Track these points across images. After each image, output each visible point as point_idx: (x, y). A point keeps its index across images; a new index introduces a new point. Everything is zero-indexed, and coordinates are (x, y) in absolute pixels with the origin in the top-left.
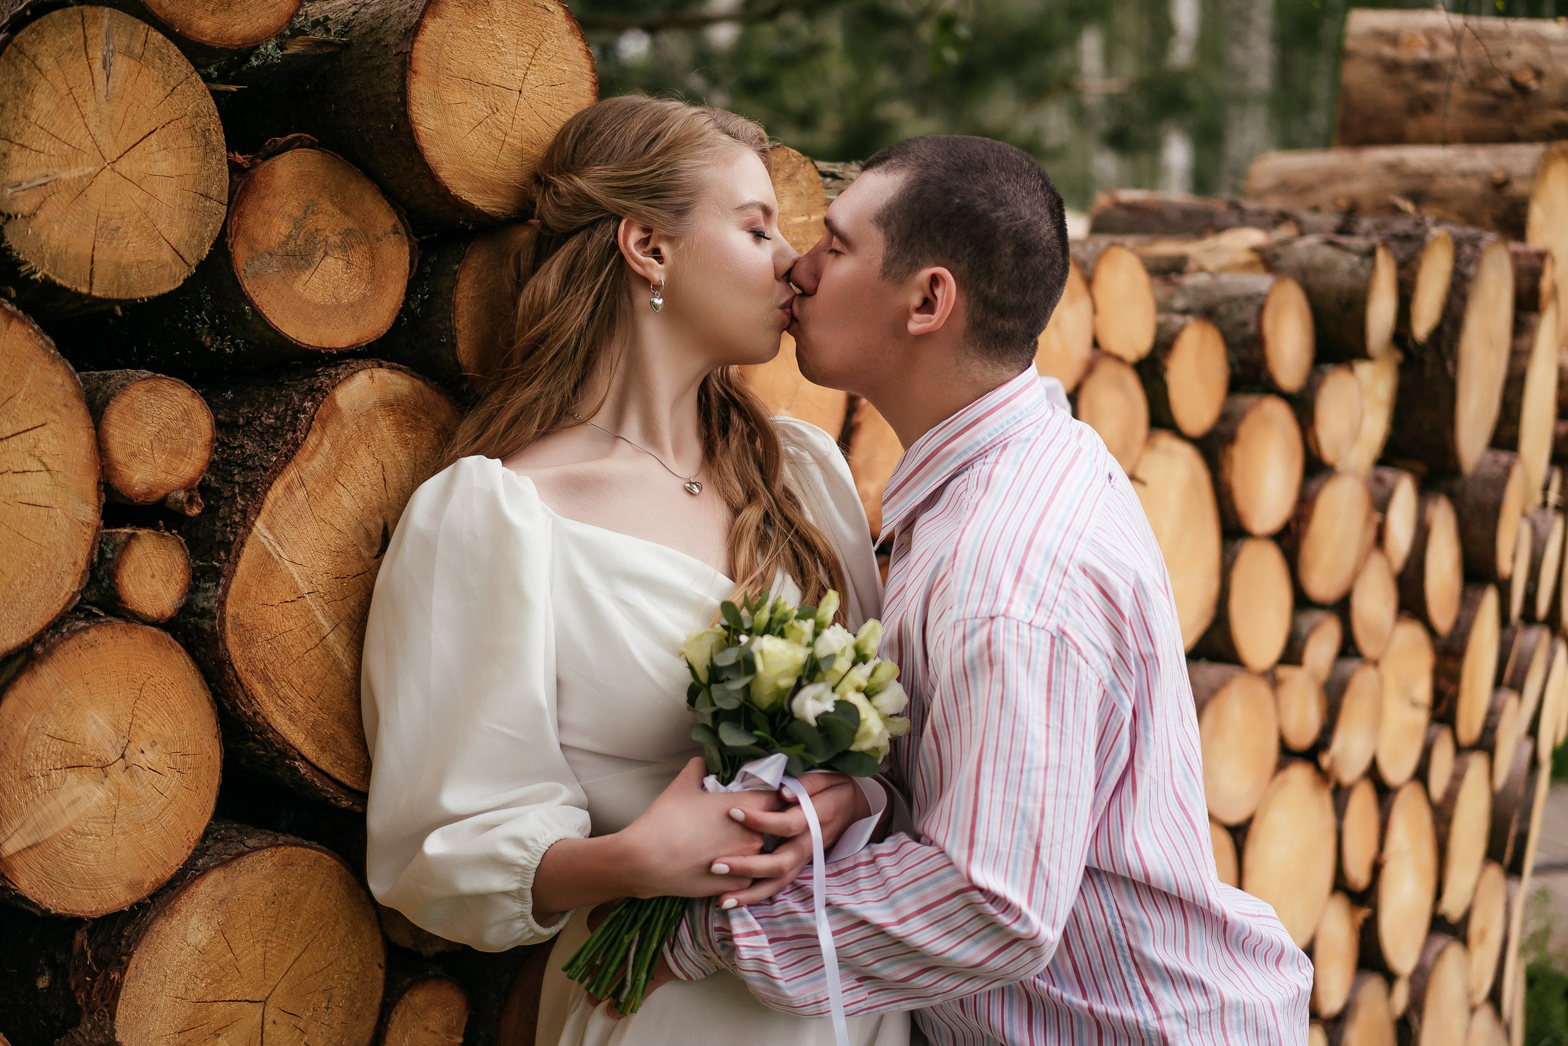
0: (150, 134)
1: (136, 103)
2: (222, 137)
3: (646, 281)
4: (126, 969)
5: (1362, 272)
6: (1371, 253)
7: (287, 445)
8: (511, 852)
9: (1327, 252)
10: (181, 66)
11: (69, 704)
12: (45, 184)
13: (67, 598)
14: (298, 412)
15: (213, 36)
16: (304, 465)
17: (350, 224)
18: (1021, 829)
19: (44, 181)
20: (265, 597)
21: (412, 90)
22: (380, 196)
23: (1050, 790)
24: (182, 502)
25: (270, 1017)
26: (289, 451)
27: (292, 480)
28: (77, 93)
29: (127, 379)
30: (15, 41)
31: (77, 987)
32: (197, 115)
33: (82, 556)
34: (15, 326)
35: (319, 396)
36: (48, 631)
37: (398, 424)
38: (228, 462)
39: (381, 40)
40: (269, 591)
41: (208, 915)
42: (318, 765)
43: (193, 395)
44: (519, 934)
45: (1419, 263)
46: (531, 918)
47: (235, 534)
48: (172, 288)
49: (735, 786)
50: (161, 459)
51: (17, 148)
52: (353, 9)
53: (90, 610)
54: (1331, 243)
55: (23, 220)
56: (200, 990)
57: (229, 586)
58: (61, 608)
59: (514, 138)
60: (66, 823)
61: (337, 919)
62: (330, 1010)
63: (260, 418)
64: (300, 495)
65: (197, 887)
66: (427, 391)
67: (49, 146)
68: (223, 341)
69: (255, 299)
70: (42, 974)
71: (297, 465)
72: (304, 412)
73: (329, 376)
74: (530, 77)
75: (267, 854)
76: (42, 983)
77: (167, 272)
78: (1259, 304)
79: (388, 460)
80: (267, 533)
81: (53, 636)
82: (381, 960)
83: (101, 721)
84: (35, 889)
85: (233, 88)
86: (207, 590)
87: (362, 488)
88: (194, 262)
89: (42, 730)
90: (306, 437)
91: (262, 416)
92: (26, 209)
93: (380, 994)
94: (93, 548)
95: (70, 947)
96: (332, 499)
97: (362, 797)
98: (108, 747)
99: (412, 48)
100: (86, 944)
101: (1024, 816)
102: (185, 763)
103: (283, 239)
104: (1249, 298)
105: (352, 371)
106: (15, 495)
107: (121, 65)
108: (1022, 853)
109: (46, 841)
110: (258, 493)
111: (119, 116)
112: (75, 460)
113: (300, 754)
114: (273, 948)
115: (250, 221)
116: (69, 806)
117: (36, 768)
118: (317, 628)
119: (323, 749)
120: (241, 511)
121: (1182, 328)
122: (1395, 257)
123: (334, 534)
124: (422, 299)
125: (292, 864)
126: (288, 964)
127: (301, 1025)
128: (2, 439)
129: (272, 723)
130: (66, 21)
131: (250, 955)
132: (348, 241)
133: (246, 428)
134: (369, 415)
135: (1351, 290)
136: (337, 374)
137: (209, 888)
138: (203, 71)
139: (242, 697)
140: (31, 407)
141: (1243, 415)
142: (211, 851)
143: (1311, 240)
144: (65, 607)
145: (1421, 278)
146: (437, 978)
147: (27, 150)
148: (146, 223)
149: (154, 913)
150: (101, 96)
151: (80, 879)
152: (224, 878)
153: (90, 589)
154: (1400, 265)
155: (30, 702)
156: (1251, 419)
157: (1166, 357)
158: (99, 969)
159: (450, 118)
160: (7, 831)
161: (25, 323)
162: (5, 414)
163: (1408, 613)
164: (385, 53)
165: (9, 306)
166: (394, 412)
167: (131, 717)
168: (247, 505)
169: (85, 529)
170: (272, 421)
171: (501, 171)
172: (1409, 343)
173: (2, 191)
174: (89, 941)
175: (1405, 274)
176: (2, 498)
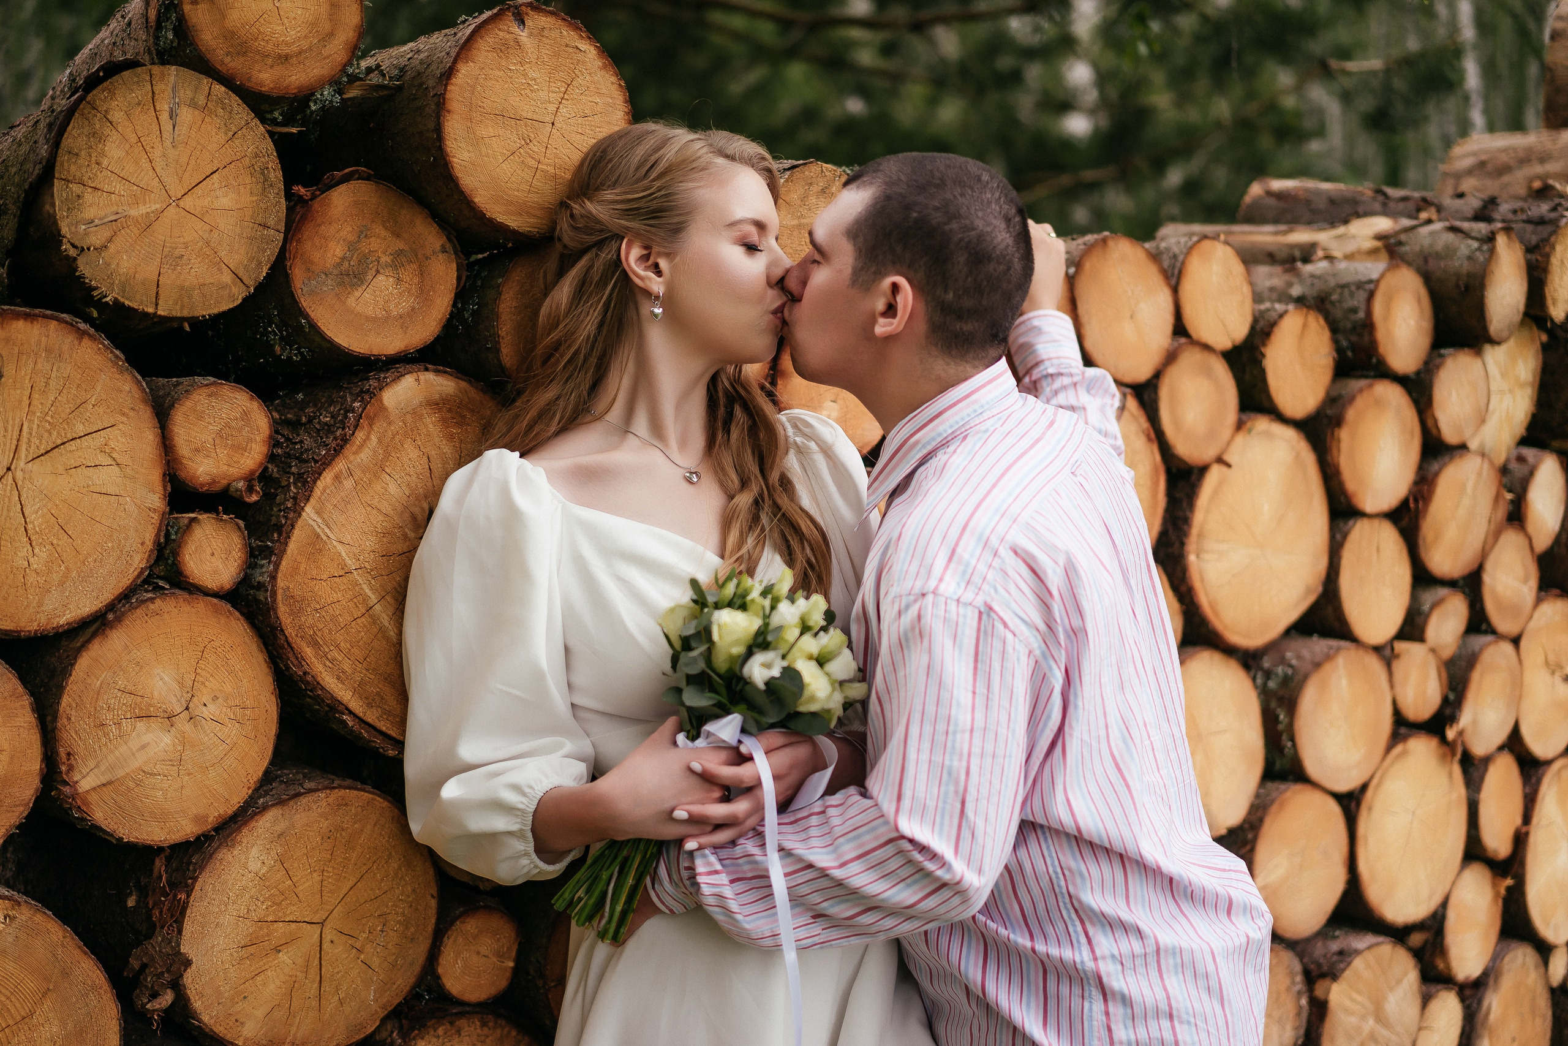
0: (212, 174)
1: (199, 147)
2: (280, 174)
3: (647, 293)
4: (192, 890)
5: (1481, 258)
6: (1491, 239)
7: (337, 440)
8: (511, 797)
9: (1450, 237)
10: (242, 113)
11: (138, 664)
12: (115, 221)
13: (136, 573)
14: (348, 411)
15: (271, 86)
16: (352, 458)
17: (400, 245)
18: (947, 785)
19: (114, 218)
20: (314, 572)
21: (446, 128)
22: (431, 221)
23: (976, 750)
24: (241, 491)
25: (327, 938)
26: (337, 445)
27: (341, 471)
28: (145, 141)
29: (192, 385)
30: (89, 98)
31: (155, 904)
32: (257, 155)
33: (149, 537)
34: (86, 342)
35: (367, 397)
36: (120, 601)
37: (444, 421)
38: (288, 455)
39: (424, 83)
40: (318, 568)
41: (268, 847)
42: (365, 719)
43: (252, 398)
44: (526, 870)
45: (1553, 248)
46: (534, 856)
47: (286, 518)
48: (231, 307)
49: (700, 743)
50: (223, 453)
51: (89, 190)
52: (409, 56)
53: (157, 583)
55: (95, 252)
56: (261, 911)
57: (280, 563)
58: (130, 581)
59: (548, 165)
60: (137, 765)
61: (390, 853)
62: (385, 933)
63: (319, 417)
64: (348, 484)
65: (257, 821)
66: (473, 393)
67: (119, 187)
68: (291, 350)
69: (310, 313)
70: (131, 894)
71: (345, 457)
72: (353, 411)
73: (378, 379)
74: (563, 110)
75: (322, 795)
77: (227, 292)
78: (1369, 288)
79: (433, 452)
80: (315, 517)
81: (124, 606)
82: (434, 891)
83: (166, 678)
84: (109, 820)
85: (294, 130)
86: (262, 566)
87: (408, 477)
88: (252, 283)
89: (113, 685)
90: (353, 434)
91: (321, 415)
92: (98, 242)
93: (433, 921)
94: (159, 530)
95: (151, 871)
96: (379, 487)
98: (174, 700)
99: (445, 90)
100: (163, 868)
101: (950, 774)
102: (244, 715)
103: (338, 261)
104: (1360, 285)
105: (399, 375)
106: (88, 486)
107: (186, 115)
108: (948, 807)
109: (118, 779)
110: (308, 482)
111: (184, 159)
112: (142, 455)
113: (347, 709)
114: (329, 877)
115: (308, 246)
116: (138, 750)
117: (108, 717)
118: (364, 600)
119: (370, 706)
120: (293, 498)
121: (1281, 316)
122: (1521, 242)
123: (381, 518)
125: (346, 805)
126: (344, 891)
127: (358, 945)
128: (76, 438)
129: (321, 682)
130: (135, 79)
131: (307, 883)
132: (398, 261)
133: (308, 426)
134: (415, 413)
135: (1469, 275)
136: (385, 378)
137: (268, 823)
138: (268, 116)
139: (293, 659)
140: (101, 410)
141: (1352, 399)
142: (274, 792)
143: (1438, 226)
144: (134, 581)
145: (1555, 261)
146: (488, 909)
147: (100, 193)
148: (208, 251)
149: (218, 843)
150: (168, 143)
151: (150, 813)
152: (282, 815)
153: (159, 566)
154: (1529, 250)
155: (102, 661)
156: (1360, 402)
157: (1264, 345)
158: (171, 891)
159: (484, 150)
160: (83, 771)
161: (95, 340)
162: (79, 417)
163: (1558, 591)
164: (426, 95)
165: (82, 326)
166: (440, 410)
167: (194, 675)
168: (298, 493)
169: (152, 515)
170: (328, 419)
171: (535, 195)
172: (1549, 324)
173: (76, 227)
174: (166, 866)
175: (1538, 258)
176: (76, 489)
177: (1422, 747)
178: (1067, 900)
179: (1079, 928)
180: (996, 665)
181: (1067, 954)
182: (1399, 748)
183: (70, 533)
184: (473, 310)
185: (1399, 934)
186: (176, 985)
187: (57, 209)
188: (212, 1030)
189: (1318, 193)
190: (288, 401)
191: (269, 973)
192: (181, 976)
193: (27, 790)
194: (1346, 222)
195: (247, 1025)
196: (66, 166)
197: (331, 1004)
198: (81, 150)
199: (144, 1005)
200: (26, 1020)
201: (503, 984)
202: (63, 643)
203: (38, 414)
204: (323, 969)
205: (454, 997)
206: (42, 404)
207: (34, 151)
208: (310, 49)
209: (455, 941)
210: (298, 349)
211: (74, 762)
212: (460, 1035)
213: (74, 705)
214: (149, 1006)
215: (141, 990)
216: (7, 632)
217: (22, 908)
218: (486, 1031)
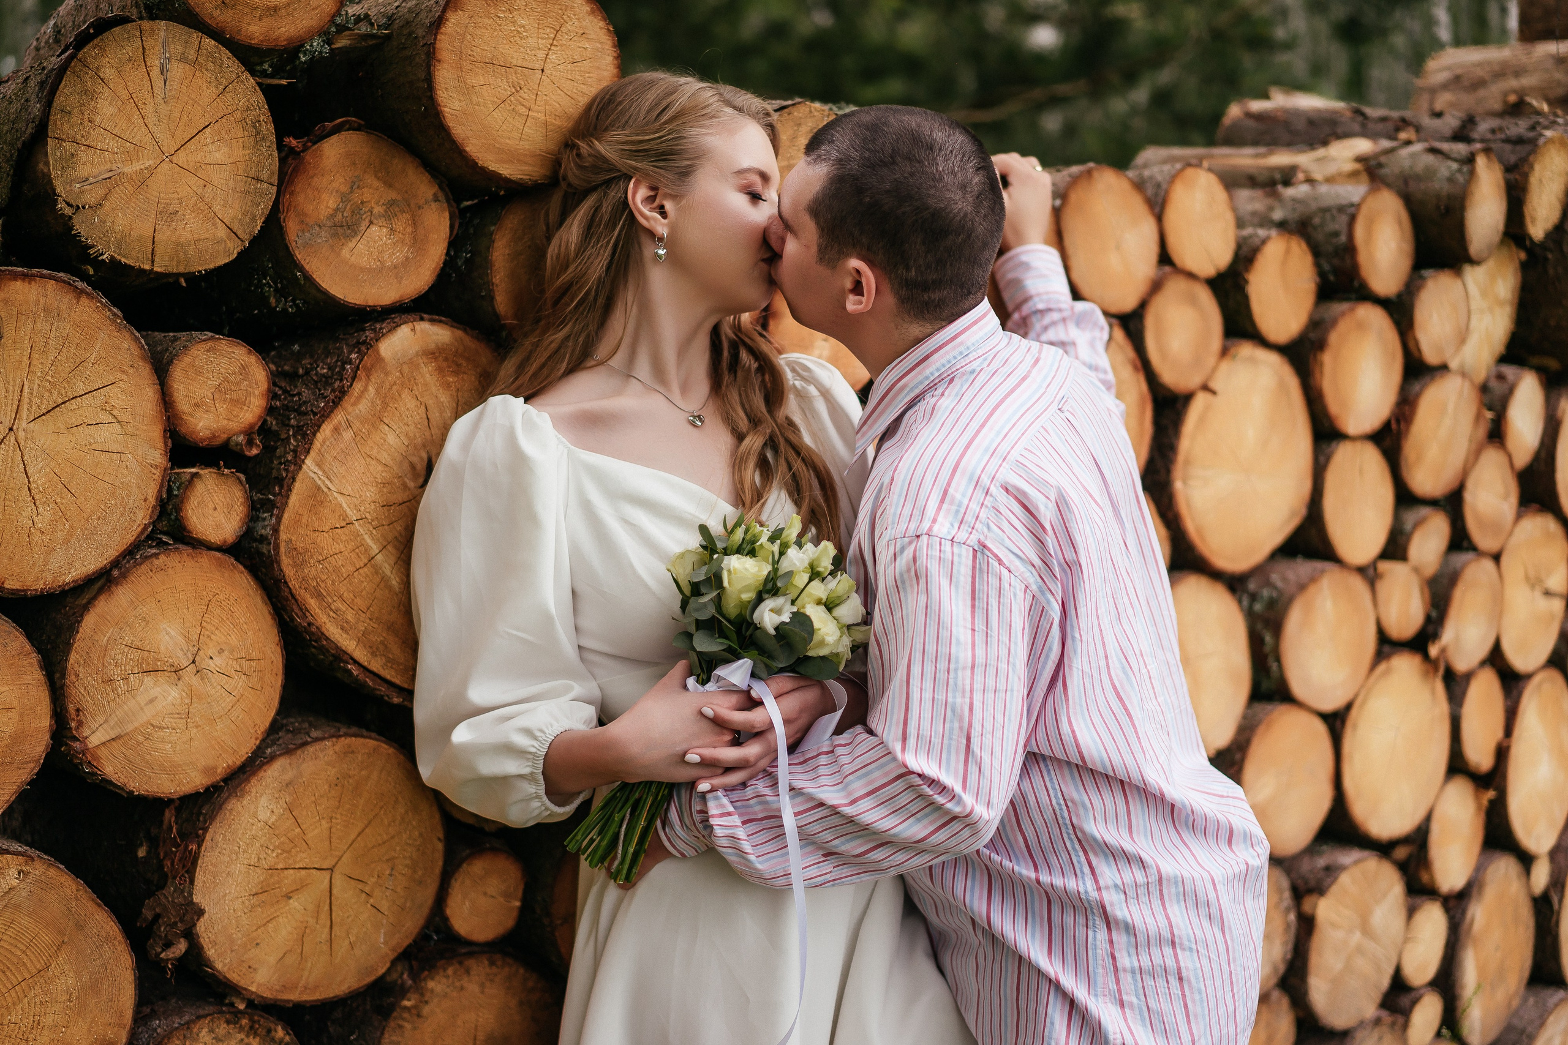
0: (204, 128)
1: (191, 102)
2: (271, 127)
4: (203, 841)
5: (1460, 178)
6: (1470, 160)
7: (335, 392)
9: (1430, 159)
10: (232, 65)
11: (144, 619)
12: (110, 178)
13: (139, 529)
14: (346, 363)
15: (261, 38)
16: (350, 409)
17: (393, 195)
18: (952, 721)
19: (107, 175)
20: (316, 525)
21: (437, 77)
22: (422, 170)
24: (241, 445)
25: (339, 881)
26: (336, 397)
27: (340, 423)
28: (137, 97)
29: (189, 341)
30: (80, 56)
31: (166, 854)
32: (248, 109)
33: (151, 492)
34: (84, 301)
35: (363, 348)
36: (124, 558)
37: (440, 370)
38: (286, 408)
39: (413, 32)
40: (320, 519)
41: (277, 796)
42: (369, 667)
43: (250, 352)
44: (536, 812)
45: (1532, 167)
46: (545, 798)
47: (287, 471)
48: (227, 261)
50: (222, 408)
51: (83, 148)
52: (396, 4)
53: (161, 539)
54: (1433, 151)
55: (90, 210)
56: (271, 859)
57: (282, 516)
58: (134, 537)
59: (538, 112)
60: (145, 719)
61: (397, 799)
62: (393, 877)
63: (316, 368)
64: (348, 435)
65: (265, 771)
66: (467, 340)
67: (112, 144)
68: (286, 302)
69: (305, 266)
70: (141, 845)
71: (344, 409)
72: (350, 363)
73: (374, 330)
74: (552, 57)
75: (329, 743)
77: (222, 248)
78: (1350, 213)
79: (431, 402)
80: (316, 469)
81: (128, 562)
82: (441, 835)
83: (173, 633)
84: (120, 774)
85: (284, 82)
86: (264, 519)
87: (406, 426)
88: (247, 237)
89: (120, 641)
90: (351, 385)
91: (318, 366)
92: (93, 200)
93: (440, 863)
94: (161, 486)
95: (161, 822)
96: (377, 438)
97: (409, 694)
98: (180, 654)
99: (435, 39)
100: (173, 819)
101: (953, 711)
102: (250, 667)
103: (331, 212)
104: (1341, 209)
105: (395, 325)
106: (90, 444)
107: (177, 70)
108: (954, 743)
109: (127, 734)
110: (308, 435)
111: (176, 115)
112: (142, 412)
113: (352, 658)
114: (337, 824)
115: (301, 198)
116: (147, 704)
117: (115, 673)
118: (366, 550)
119: (374, 654)
120: (293, 451)
121: (1264, 242)
122: (1501, 161)
123: (380, 468)
125: (353, 752)
126: (353, 836)
127: (367, 889)
128: (76, 397)
129: (326, 633)
130: (125, 36)
131: (316, 830)
132: (391, 210)
133: (305, 378)
134: (412, 363)
135: (1449, 197)
136: (381, 328)
137: (276, 772)
138: (258, 68)
139: (297, 610)
140: (101, 369)
141: (1334, 322)
142: (281, 741)
143: (1418, 147)
144: (138, 537)
145: (1534, 180)
146: (494, 850)
147: (93, 150)
148: (202, 206)
149: (227, 794)
150: (159, 99)
151: (160, 766)
152: (290, 764)
153: (162, 521)
154: (1509, 169)
155: (108, 617)
156: (1343, 326)
157: (1248, 271)
158: (182, 841)
159: (475, 99)
160: (92, 726)
161: (93, 298)
162: (78, 375)
163: (1537, 506)
164: (416, 44)
165: (80, 284)
166: (436, 359)
167: (199, 629)
168: (298, 446)
169: (154, 471)
170: (325, 371)
171: (527, 143)
172: (1528, 243)
173: (71, 186)
174: (176, 817)
175: (1517, 177)
176: (78, 447)
177: (1405, 665)
178: (1071, 831)
179: (1083, 859)
180: (993, 602)
181: (1071, 884)
182: (1382, 667)
183: (73, 491)
184: (466, 257)
185: (1383, 849)
186: (190, 935)
187: (51, 167)
188: (225, 977)
189: (1297, 113)
190: (284, 353)
191: (280, 920)
192: (195, 925)
193: (38, 746)
194: (1325, 143)
195: (259, 972)
196: (59, 124)
197: (342, 948)
198: (73, 108)
199: (157, 955)
200: (42, 973)
201: (509, 923)
202: (69, 600)
203: (39, 374)
204: (334, 914)
205: (463, 938)
206: (42, 363)
207: (27, 110)
209: (463, 882)
211: (83, 718)
212: (469, 974)
213: (82, 662)
214: (162, 955)
215: (154, 940)
216: (14, 592)
217: (36, 863)
218: (494, 970)
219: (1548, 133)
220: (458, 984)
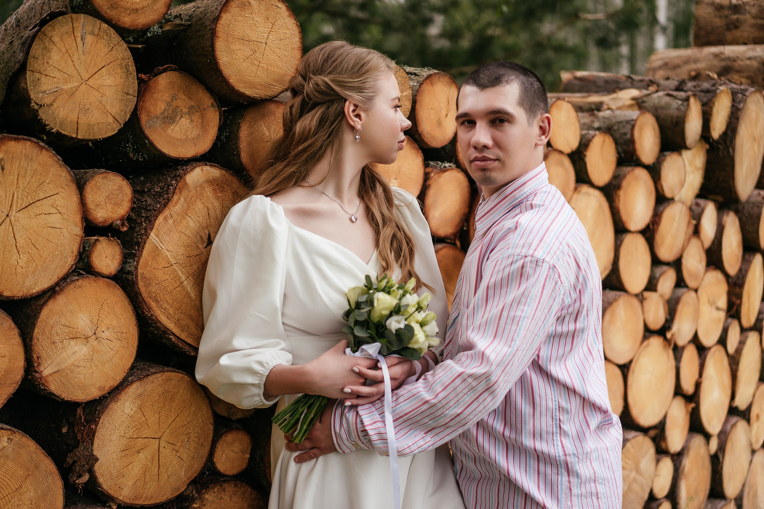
0: (102, 68)
1: (96, 55)
2: (134, 68)
4: (98, 424)
5: (683, 108)
6: (687, 99)
7: (164, 200)
9: (667, 99)
10: (116, 37)
11: (71, 312)
12: (57, 91)
13: (69, 267)
14: (170, 186)
15: (130, 24)
16: (172, 208)
17: (192, 103)
19: (56, 90)
20: (156, 265)
21: (216, 45)
22: (206, 91)
24: (119, 225)
25: (162, 445)
26: (165, 202)
27: (167, 215)
28: (70, 51)
29: (94, 173)
30: (42, 31)
31: (78, 431)
32: (123, 59)
33: (75, 249)
34: (44, 152)
35: (178, 179)
36: (61, 281)
37: (215, 190)
38: (140, 208)
39: (204, 23)
40: (157, 263)
41: (134, 401)
42: (180, 337)
43: (123, 179)
45: (714, 104)
47: (142, 238)
48: (113, 134)
50: (109, 207)
51: (44, 76)
52: (193, 10)
53: (79, 272)
54: (669, 95)
55: (47, 107)
56: (130, 433)
57: (139, 261)
58: (67, 271)
59: (264, 64)
60: (71, 362)
61: (191, 403)
62: (189, 442)
63: (154, 188)
64: (171, 221)
65: (128, 389)
66: (228, 176)
67: (58, 74)
68: (138, 155)
69: (150, 137)
70: (64, 426)
71: (169, 208)
72: (172, 186)
73: (183, 170)
74: (271, 37)
75: (159, 375)
76: (64, 430)
77: (110, 127)
78: (632, 124)
79: (210, 205)
80: (156, 238)
81: (63, 283)
82: (212, 421)
83: (85, 319)
84: (58, 390)
85: (140, 46)
86: (130, 263)
87: (198, 218)
88: (122, 122)
89: (59, 323)
90: (173, 196)
91: (155, 187)
92: (48, 102)
93: (212, 435)
94: (80, 246)
95: (76, 415)
96: (185, 223)
98: (88, 330)
99: (216, 26)
100: (82, 413)
102: (122, 336)
103: (162, 111)
104: (628, 122)
105: (193, 167)
106: (46, 224)
107: (89, 39)
109: (62, 369)
110: (151, 221)
111: (89, 61)
112: (71, 208)
113: (172, 332)
114: (163, 415)
115: (148, 104)
116: (72, 355)
117: (57, 339)
118: (179, 279)
119: (182, 331)
120: (144, 229)
121: (593, 137)
122: (701, 100)
123: (186, 238)
124: (226, 135)
125: (171, 380)
126: (170, 422)
127: (176, 448)
128: (39, 200)
129: (160, 320)
130: (64, 21)
131: (153, 419)
132: (191, 111)
133: (148, 193)
134: (201, 186)
135: (677, 117)
136: (187, 169)
137: (134, 389)
138: (126, 39)
139: (146, 308)
140: (52, 186)
141: (625, 176)
142: (136, 374)
143: (661, 93)
144: (68, 271)
145: (715, 110)
146: (237, 429)
147: (49, 77)
148: (101, 106)
149: (110, 400)
150: (81, 52)
151: (78, 386)
152: (141, 385)
153: (79, 263)
154: (704, 105)
155: (54, 311)
156: (629, 178)
157: (586, 150)
158: (87, 424)
159: (234, 56)
160: (45, 365)
161: (48, 151)
162: (41, 189)
163: (713, 267)
164: (205, 29)
165: (41, 144)
166: (213, 185)
167: (98, 317)
168: (147, 226)
169: (77, 238)
170: (159, 190)
171: (258, 79)
172: (711, 140)
173: (38, 94)
174: (83, 412)
175: (707, 108)
176: (40, 225)
177: (656, 342)
182: (646, 343)
183: (37, 247)
185: (645, 430)
186: (91, 471)
187: (28, 85)
188: (108, 492)
189: (599, 78)
190: (136, 181)
191: (135, 463)
192: (94, 466)
193: (18, 375)
194: (614, 91)
195: (124, 490)
196: (32, 64)
197: (164, 478)
198: (39, 56)
199: (74, 481)
200: (18, 490)
201: (244, 466)
202: (35, 302)
203: (22, 188)
204: (160, 461)
205: (221, 473)
206: (23, 183)
207: (14, 57)
208: (148, 6)
209: (222, 445)
210: (142, 155)
211: (40, 361)
212: (225, 491)
213: (41, 333)
214: (77, 482)
215: (73, 474)
216: (8, 297)
217: (16, 434)
218: (237, 489)
219: (721, 88)
220: (219, 496)
